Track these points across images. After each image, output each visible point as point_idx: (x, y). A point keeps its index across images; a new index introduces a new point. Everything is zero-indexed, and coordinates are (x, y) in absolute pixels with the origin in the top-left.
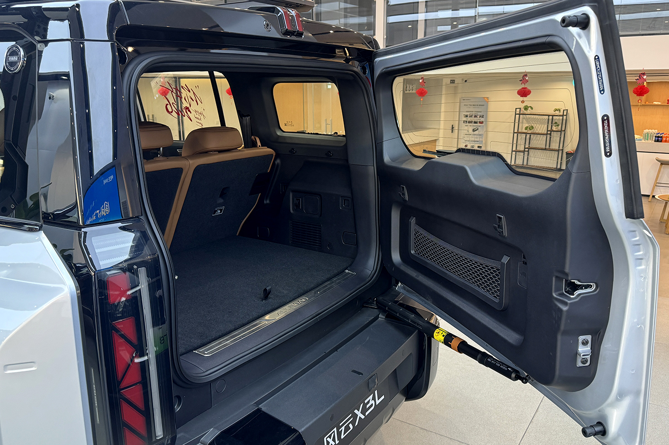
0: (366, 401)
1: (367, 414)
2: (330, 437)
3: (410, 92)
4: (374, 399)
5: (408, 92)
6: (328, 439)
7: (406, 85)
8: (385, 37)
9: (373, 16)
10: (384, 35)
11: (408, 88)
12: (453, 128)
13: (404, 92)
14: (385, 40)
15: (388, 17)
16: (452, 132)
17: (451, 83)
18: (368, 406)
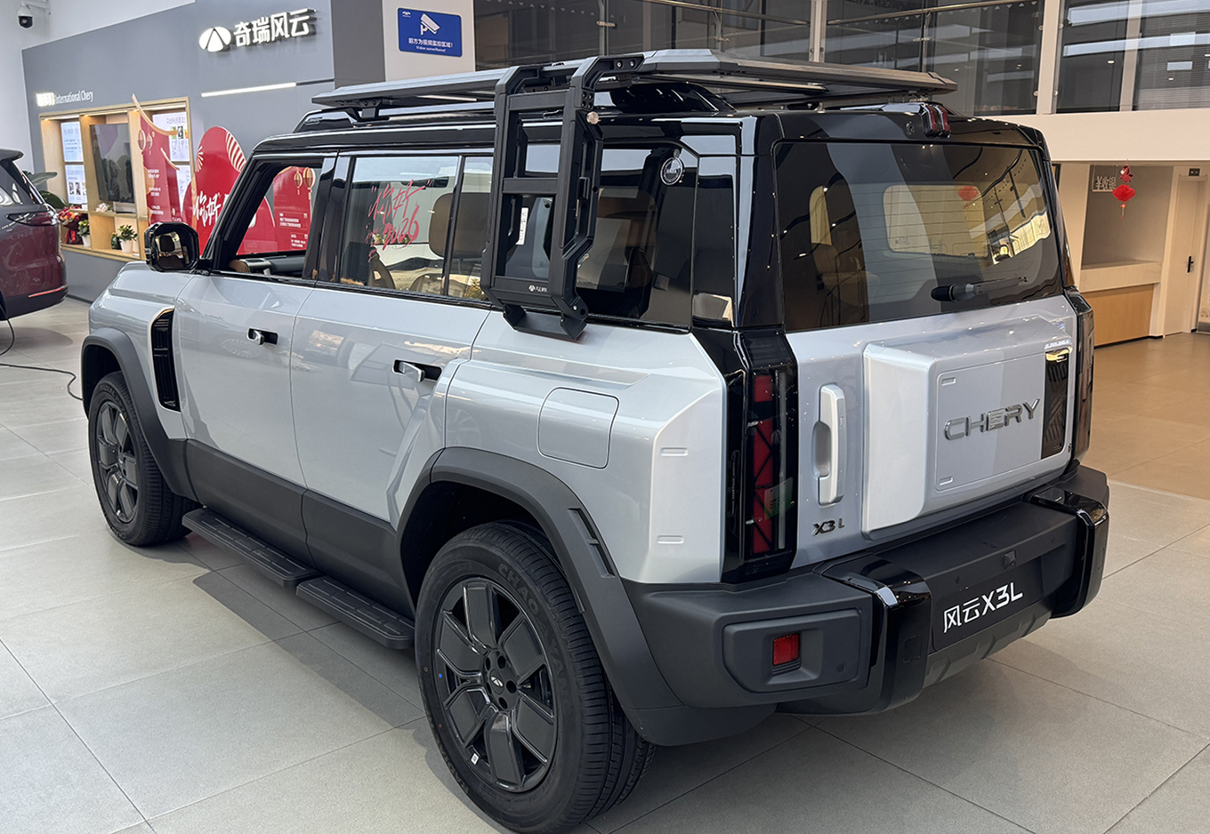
0: (998, 591)
1: (998, 606)
2: (951, 613)
3: (1104, 190)
4: (1008, 591)
5: (1098, 190)
6: (949, 615)
7: (1096, 178)
8: (1057, 93)
9: (1035, 46)
10: (1054, 90)
11: (1099, 183)
12: (1190, 262)
13: (1090, 190)
14: (1056, 99)
15: (1065, 47)
16: (1189, 271)
17: (1190, 175)
18: (1000, 598)
